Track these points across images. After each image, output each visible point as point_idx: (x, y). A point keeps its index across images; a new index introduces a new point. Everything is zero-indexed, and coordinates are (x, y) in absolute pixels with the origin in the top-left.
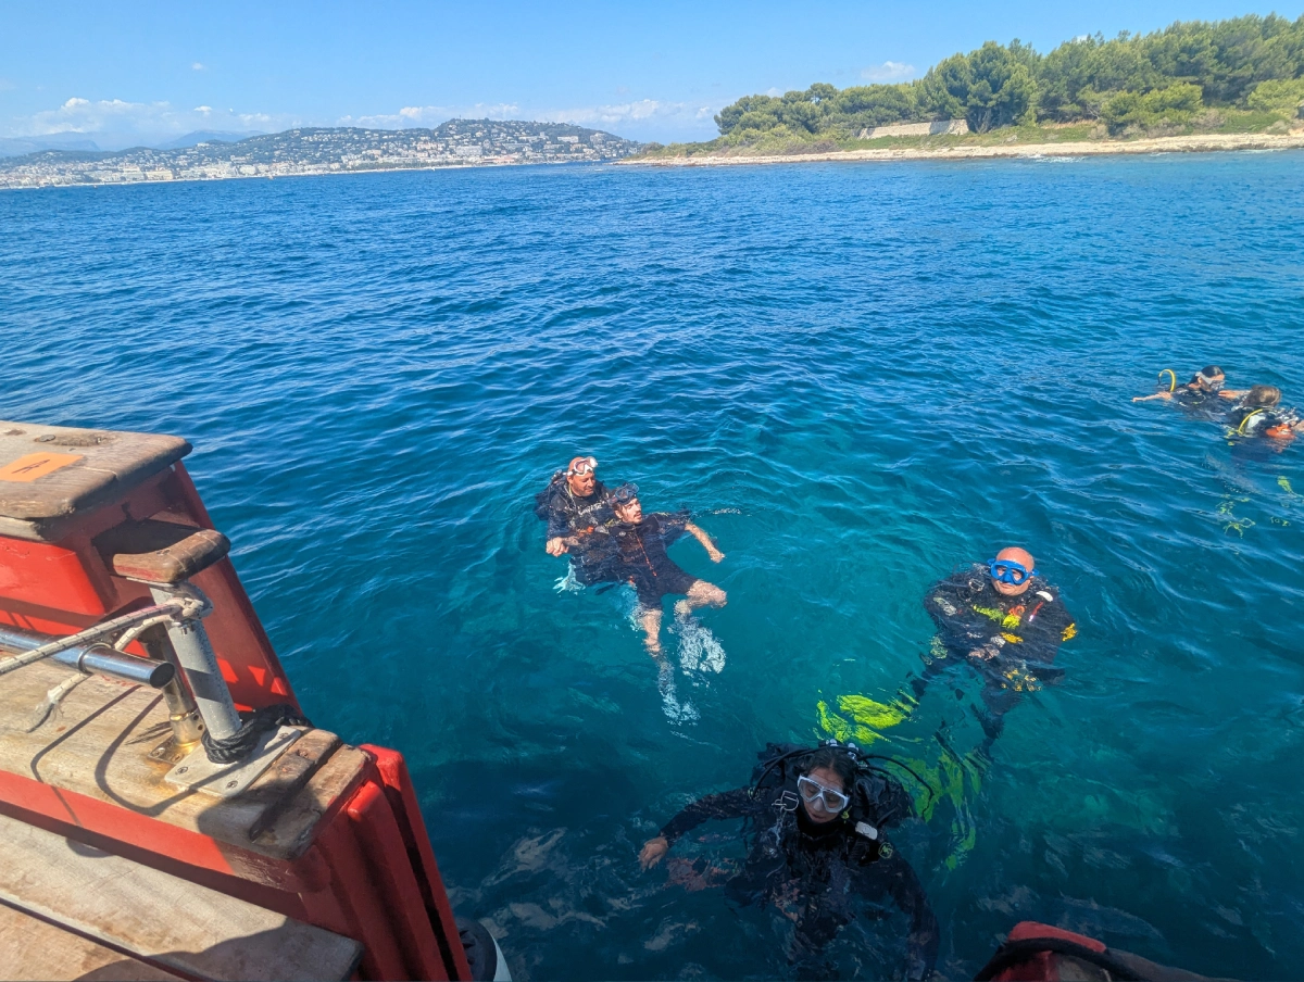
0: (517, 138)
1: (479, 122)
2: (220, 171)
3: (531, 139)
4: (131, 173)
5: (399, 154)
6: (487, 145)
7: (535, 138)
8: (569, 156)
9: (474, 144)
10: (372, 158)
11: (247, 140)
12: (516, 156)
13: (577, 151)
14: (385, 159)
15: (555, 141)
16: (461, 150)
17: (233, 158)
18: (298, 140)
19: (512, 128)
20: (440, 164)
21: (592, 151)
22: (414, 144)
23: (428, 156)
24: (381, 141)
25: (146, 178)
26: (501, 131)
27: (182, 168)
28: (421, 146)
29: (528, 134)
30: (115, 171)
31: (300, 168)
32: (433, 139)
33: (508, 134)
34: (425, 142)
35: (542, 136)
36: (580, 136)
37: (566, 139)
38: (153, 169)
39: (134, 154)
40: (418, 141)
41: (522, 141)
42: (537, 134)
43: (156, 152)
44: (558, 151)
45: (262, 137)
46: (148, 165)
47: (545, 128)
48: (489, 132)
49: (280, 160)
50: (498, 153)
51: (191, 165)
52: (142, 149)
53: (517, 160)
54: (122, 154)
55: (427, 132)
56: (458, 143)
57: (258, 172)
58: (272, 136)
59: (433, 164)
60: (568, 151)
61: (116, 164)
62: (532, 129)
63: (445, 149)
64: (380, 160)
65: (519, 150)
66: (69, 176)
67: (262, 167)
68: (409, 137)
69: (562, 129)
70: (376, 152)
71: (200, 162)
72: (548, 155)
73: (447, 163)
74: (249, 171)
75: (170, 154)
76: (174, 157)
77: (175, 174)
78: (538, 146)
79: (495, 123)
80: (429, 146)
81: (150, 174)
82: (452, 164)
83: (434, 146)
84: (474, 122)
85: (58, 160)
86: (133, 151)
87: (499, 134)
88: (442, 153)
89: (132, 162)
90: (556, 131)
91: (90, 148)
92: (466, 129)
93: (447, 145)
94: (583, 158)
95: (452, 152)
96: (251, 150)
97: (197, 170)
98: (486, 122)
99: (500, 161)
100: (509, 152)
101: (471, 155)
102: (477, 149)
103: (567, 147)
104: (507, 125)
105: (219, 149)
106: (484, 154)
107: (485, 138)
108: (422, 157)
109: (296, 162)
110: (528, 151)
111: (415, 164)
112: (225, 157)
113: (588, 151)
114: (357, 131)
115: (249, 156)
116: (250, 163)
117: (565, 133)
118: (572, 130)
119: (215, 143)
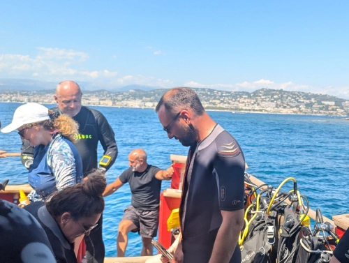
0: (297, 100)
1: (277, 91)
2: (135, 104)
3: (305, 101)
4: (94, 101)
5: (229, 103)
6: (279, 102)
7: (308, 101)
8: (328, 112)
9: (272, 101)
10: (214, 104)
11: (154, 91)
12: (295, 109)
13: (333, 110)
14: (221, 105)
15: (319, 103)
16: (263, 104)
17: (144, 98)
19: (295, 95)
20: (250, 110)
21: (342, 111)
22: (239, 99)
23: (245, 106)
24: (221, 96)
25: (100, 104)
26: (289, 96)
27: (118, 101)
28: (242, 100)
29: (304, 99)
30: (87, 99)
32: (250, 97)
33: (293, 98)
34: (245, 98)
35: (313, 100)
36: (336, 102)
37: (326, 103)
38: (105, 100)
40: (241, 97)
41: (300, 102)
42: (309, 99)
43: (109, 93)
44: (321, 109)
45: (161, 89)
46: (103, 98)
47: (315, 96)
48: (282, 96)
50: (285, 107)
51: (123, 100)
52: (103, 91)
53: (294, 112)
54: (94, 92)
55: (247, 94)
56: (263, 100)
59: (246, 110)
60: (327, 109)
61: (89, 96)
62: (307, 96)
63: (255, 103)
64: (218, 106)
65: (297, 106)
68: (236, 96)
69: (325, 98)
70: (217, 101)
71: (128, 98)
72: (315, 111)
73: (254, 110)
75: (114, 95)
76: (117, 95)
77: (114, 103)
78: (307, 106)
79: (286, 92)
80: (246, 101)
81: (102, 102)
82: (257, 110)
83: (249, 101)
84: (274, 90)
86: (99, 91)
87: (287, 98)
88: (253, 104)
89: (96, 96)
90: (320, 98)
92: (269, 93)
93: (257, 101)
94: (336, 114)
95: (258, 104)
96: (154, 95)
97: (125, 102)
98: (281, 91)
99: (284, 111)
100: (291, 107)
101: (269, 107)
102: (273, 104)
103: (327, 107)
104: (293, 93)
106: (277, 107)
107: (278, 99)
108: (241, 106)
110: (302, 107)
111: (236, 109)
112: (141, 97)
113: (339, 110)
114: (210, 90)
115: (152, 98)
116: (151, 101)
117: (327, 100)
118: (331, 99)
119: (138, 91)
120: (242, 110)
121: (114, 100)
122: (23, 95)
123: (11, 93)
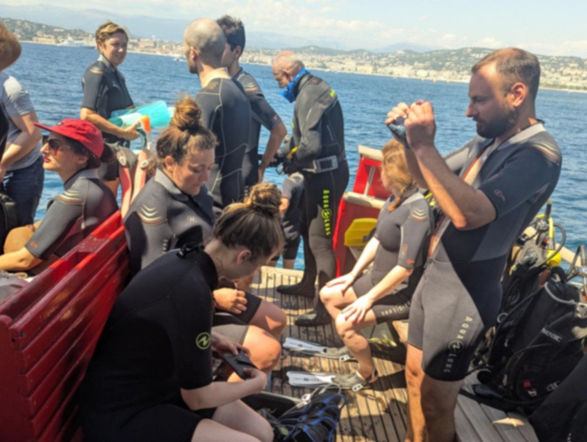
2: (403, 72)
4: (349, 66)
11: (431, 53)
17: (416, 64)
18: (468, 56)
22: (562, 69)
25: (356, 70)
27: (380, 66)
28: (567, 71)
30: (341, 63)
31: (459, 76)
34: (573, 68)
38: (363, 64)
39: (356, 54)
40: (566, 66)
43: (370, 54)
45: (442, 51)
46: (362, 62)
49: (448, 68)
51: (387, 65)
52: (362, 51)
54: (349, 53)
57: (428, 75)
58: (450, 51)
61: (343, 59)
66: (316, 63)
67: (433, 73)
71: (394, 63)
74: (422, 74)
75: (375, 58)
76: (379, 58)
77: (375, 70)
80: (573, 72)
81: (359, 68)
83: (579, 72)
85: (314, 52)
89: (353, 59)
91: (334, 47)
96: (431, 59)
97: (389, 69)
105: (410, 57)
108: (563, 80)
109: (458, 72)
111: (555, 85)
112: (411, 62)
115: (427, 64)
116: (425, 68)
119: (409, 52)
120: (565, 87)
121: (376, 65)
122: (266, 54)
123: (253, 52)
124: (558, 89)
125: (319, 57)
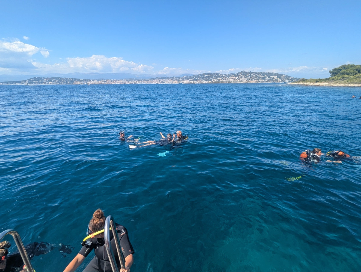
0: (258, 76)
1: (248, 72)
2: (186, 82)
3: (262, 76)
4: (171, 82)
5: (226, 79)
6: (249, 78)
7: (263, 76)
8: (273, 81)
9: (246, 77)
10: (219, 80)
11: (193, 76)
12: (257, 81)
13: (276, 80)
14: (222, 80)
15: (269, 77)
16: (242, 79)
17: (190, 79)
18: (204, 76)
19: (257, 74)
20: (235, 82)
21: (280, 80)
22: (230, 77)
23: (232, 80)
24: (222, 76)
26: (254, 74)
28: (232, 78)
29: (262, 75)
30: (168, 81)
31: (202, 82)
32: (235, 76)
33: (256, 75)
34: (233, 77)
35: (266, 76)
36: (277, 76)
37: (272, 77)
38: (175, 81)
39: (172, 78)
40: (231, 76)
41: (259, 77)
43: (176, 78)
44: (270, 80)
45: (197, 75)
47: (267, 74)
48: (250, 75)
49: (199, 80)
50: (252, 80)
51: (181, 80)
52: (174, 77)
53: (256, 82)
54: (170, 78)
55: (234, 74)
56: (241, 77)
57: (194, 82)
58: (199, 75)
59: (233, 82)
60: (273, 80)
62: (263, 74)
63: (237, 79)
64: (221, 81)
65: (257, 79)
66: (161, 82)
67: (195, 81)
68: (229, 76)
69: (272, 74)
70: (220, 79)
71: (183, 80)
72: (266, 81)
73: (237, 82)
74: (192, 82)
75: (177, 78)
76: (179, 79)
77: (178, 82)
78: (263, 79)
79: (253, 72)
80: (233, 78)
81: (174, 82)
82: (238, 82)
83: (235, 78)
84: (247, 72)
85: (160, 79)
86: (172, 77)
87: (253, 75)
88: (236, 79)
90: (270, 75)
91: (165, 77)
92: (244, 74)
93: (238, 78)
94: (277, 82)
95: (239, 79)
96: (194, 78)
98: (250, 72)
99: (251, 82)
100: (255, 80)
101: (244, 80)
102: (246, 79)
103: (273, 79)
104: (256, 73)
105: (188, 77)
106: (248, 80)
107: (249, 76)
108: (231, 80)
109: (202, 80)
110: (260, 80)
111: (229, 82)
112: (188, 79)
113: (279, 80)
114: (217, 74)
115: (193, 79)
116: (192, 80)
117: (273, 75)
118: (275, 74)
119: (187, 76)
120: (232, 82)
121: (178, 81)
122: (145, 81)
123: (142, 80)
124: (238, 83)
125: (161, 80)
